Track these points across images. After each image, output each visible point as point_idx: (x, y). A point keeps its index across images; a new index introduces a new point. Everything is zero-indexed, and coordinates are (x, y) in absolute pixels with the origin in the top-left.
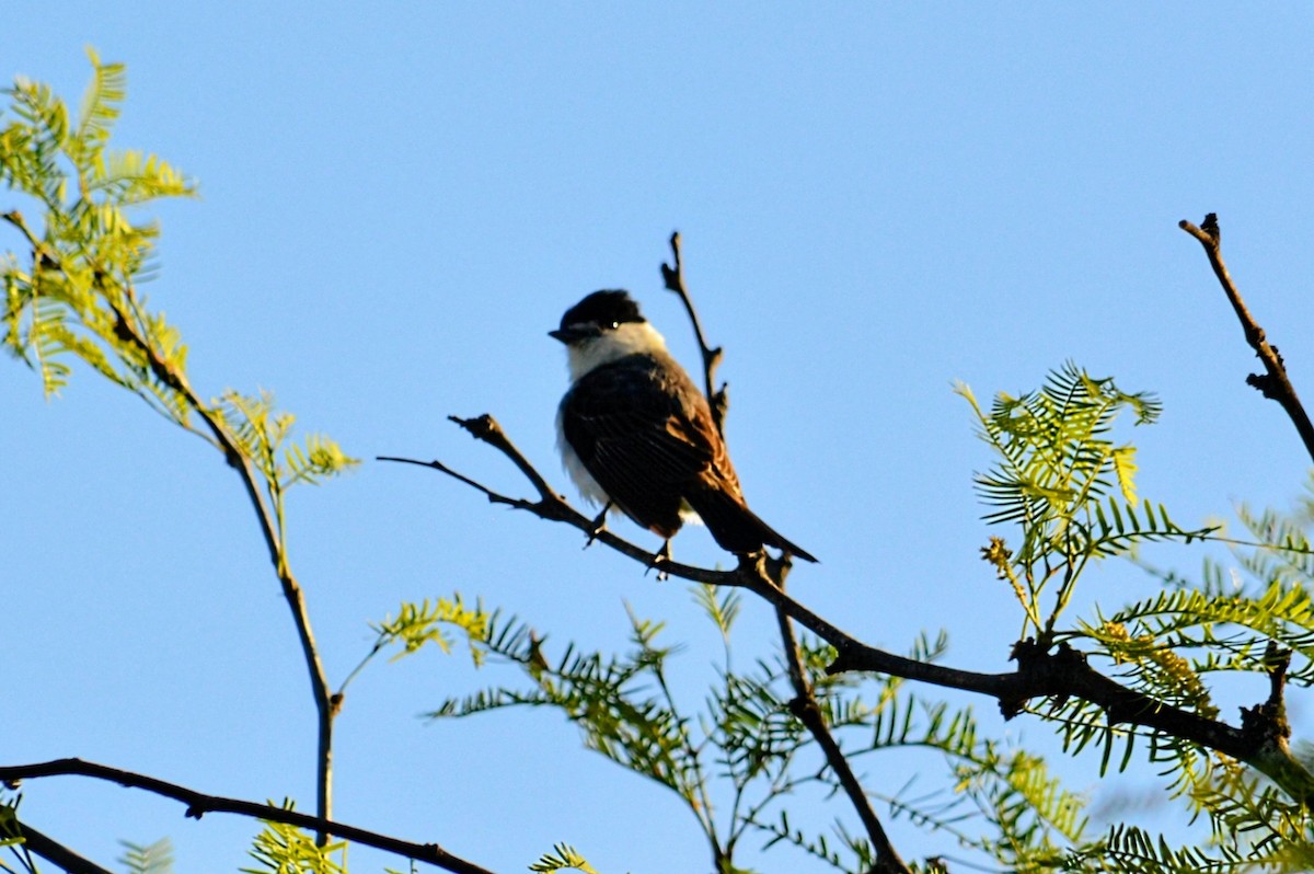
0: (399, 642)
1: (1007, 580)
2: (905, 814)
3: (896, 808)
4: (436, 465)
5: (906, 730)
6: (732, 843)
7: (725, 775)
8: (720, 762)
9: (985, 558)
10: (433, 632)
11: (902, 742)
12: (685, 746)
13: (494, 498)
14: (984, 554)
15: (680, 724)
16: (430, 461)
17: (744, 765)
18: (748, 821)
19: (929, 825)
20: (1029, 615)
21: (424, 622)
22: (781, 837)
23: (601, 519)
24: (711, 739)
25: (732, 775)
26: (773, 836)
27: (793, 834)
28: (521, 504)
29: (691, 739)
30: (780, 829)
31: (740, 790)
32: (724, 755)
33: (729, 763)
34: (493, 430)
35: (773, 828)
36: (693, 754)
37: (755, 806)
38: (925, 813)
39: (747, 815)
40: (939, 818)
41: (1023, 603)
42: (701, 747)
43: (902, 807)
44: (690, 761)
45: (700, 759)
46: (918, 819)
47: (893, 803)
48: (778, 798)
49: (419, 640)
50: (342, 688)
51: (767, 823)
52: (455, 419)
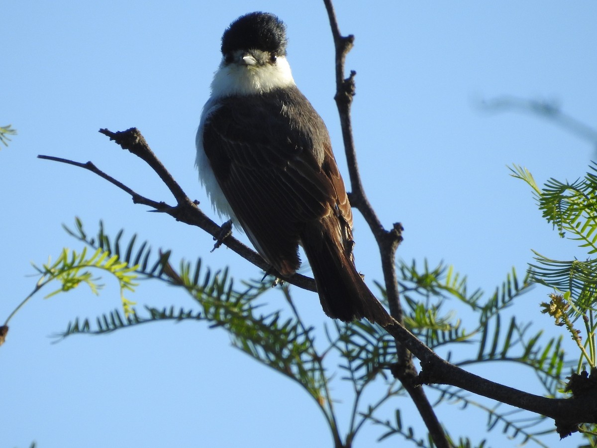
0: (58, 283)
1: (565, 326)
2: (501, 425)
3: (494, 418)
4: (90, 166)
5: (507, 345)
6: (351, 436)
7: (345, 378)
8: (342, 367)
9: (544, 312)
10: (87, 274)
11: (504, 357)
12: (311, 351)
13: (138, 199)
14: (544, 308)
15: (306, 332)
16: (85, 162)
17: (363, 371)
18: (367, 416)
19: (521, 437)
20: (583, 353)
21: (78, 267)
22: (394, 431)
23: (227, 226)
24: (334, 345)
25: (352, 379)
26: (387, 430)
27: (405, 430)
28: (161, 207)
29: (316, 344)
30: (394, 424)
31: (359, 393)
32: (345, 361)
33: (349, 369)
34: (139, 143)
35: (388, 424)
36: (317, 359)
37: (373, 404)
38: (518, 425)
39: (365, 411)
40: (529, 431)
41: (579, 345)
42: (324, 354)
43: (499, 417)
44: (317, 365)
45: (325, 363)
46: (511, 431)
47: (491, 413)
48: (393, 399)
49: (75, 282)
50: (7, 321)
51: (384, 420)
52: (105, 132)
